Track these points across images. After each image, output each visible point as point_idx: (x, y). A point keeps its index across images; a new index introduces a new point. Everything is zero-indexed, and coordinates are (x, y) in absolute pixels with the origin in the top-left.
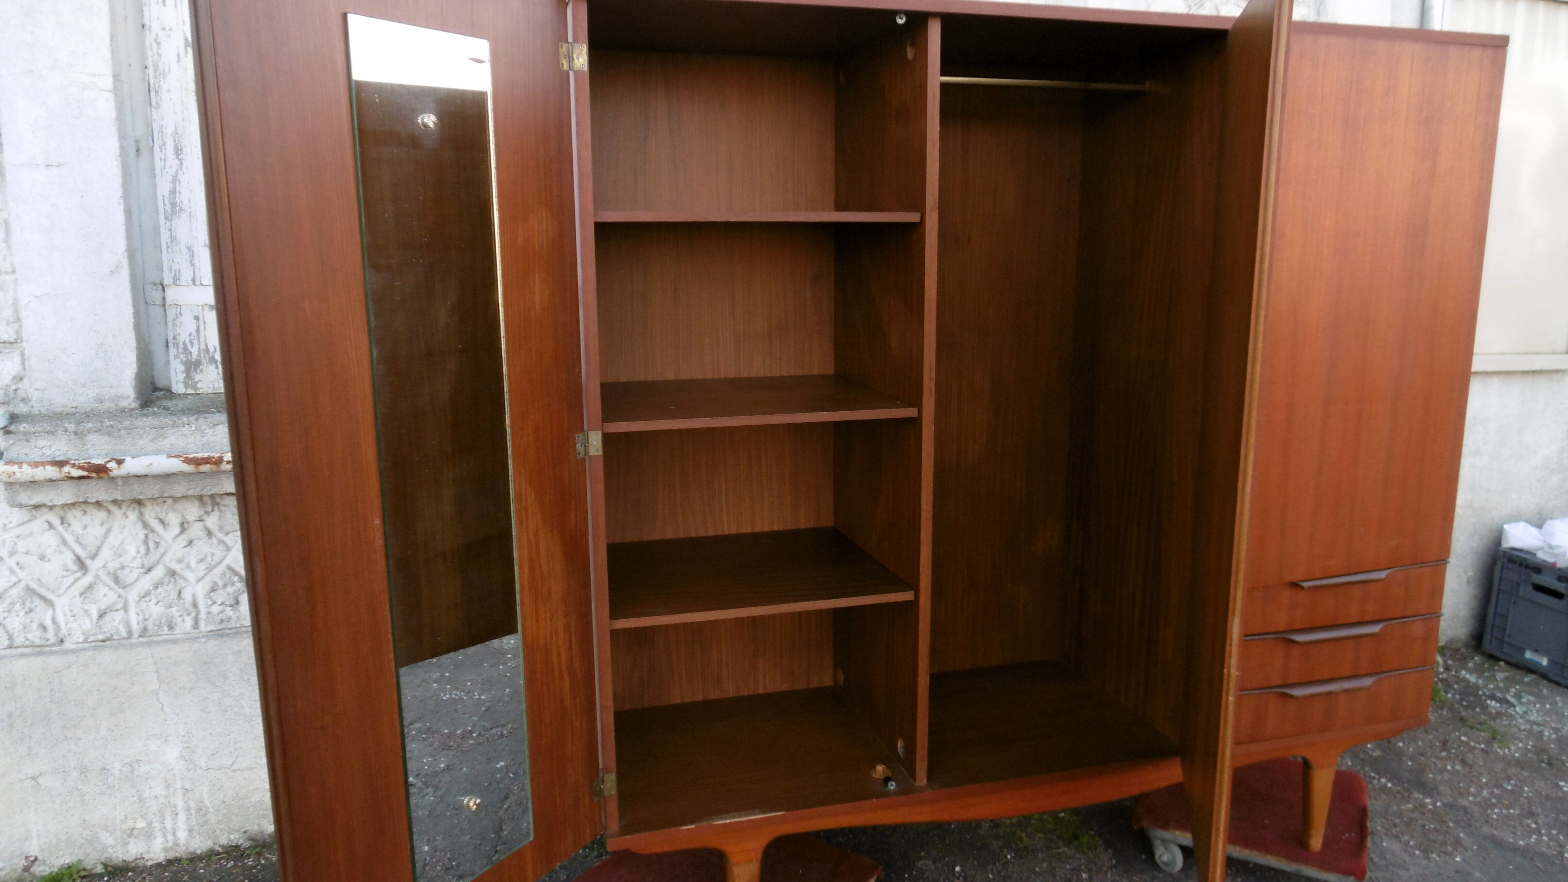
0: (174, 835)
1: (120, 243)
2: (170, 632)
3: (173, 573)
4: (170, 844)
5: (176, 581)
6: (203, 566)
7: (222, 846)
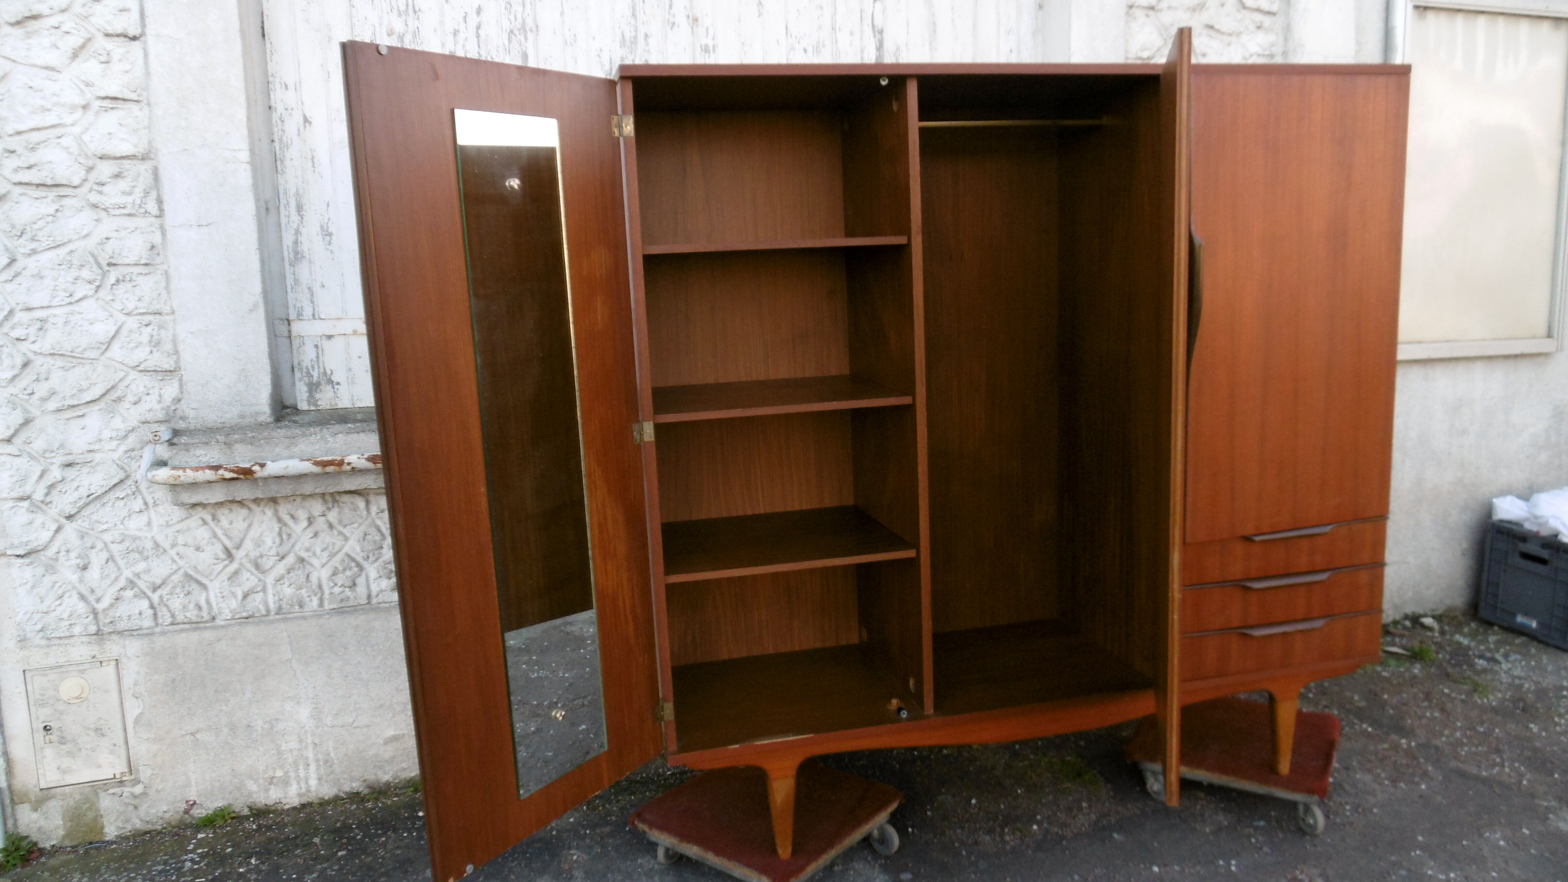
0: (307, 783)
1: (257, 287)
2: (300, 610)
3: (302, 560)
4: (303, 790)
5: (304, 566)
6: (326, 554)
7: (346, 793)
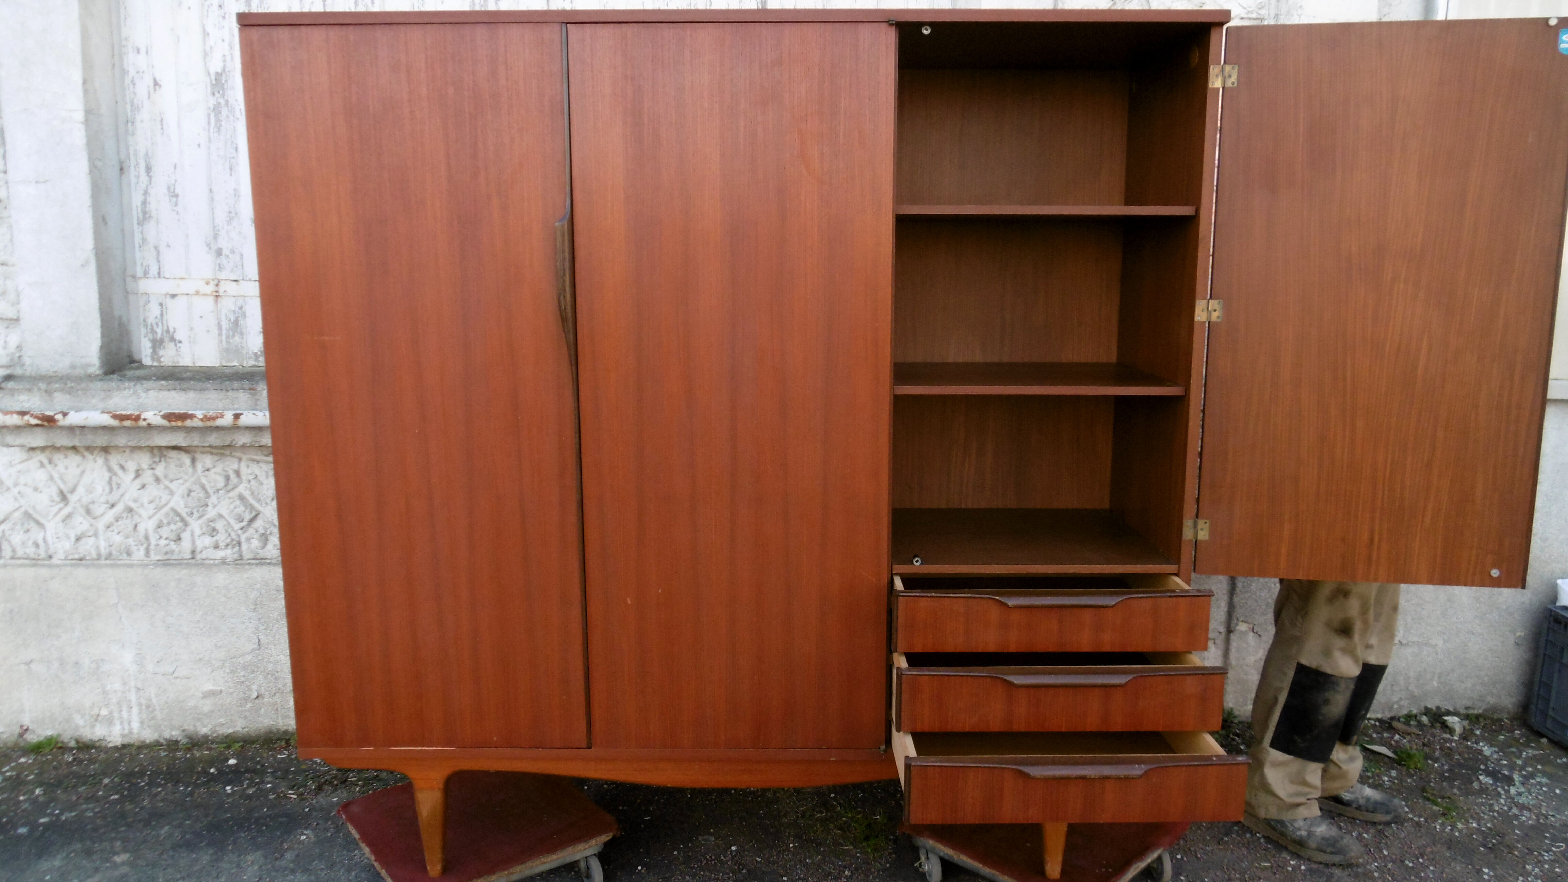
0: (129, 724)
1: (88, 243)
2: (128, 558)
3: (130, 510)
4: (126, 732)
5: (132, 517)
6: (152, 506)
7: (166, 740)
